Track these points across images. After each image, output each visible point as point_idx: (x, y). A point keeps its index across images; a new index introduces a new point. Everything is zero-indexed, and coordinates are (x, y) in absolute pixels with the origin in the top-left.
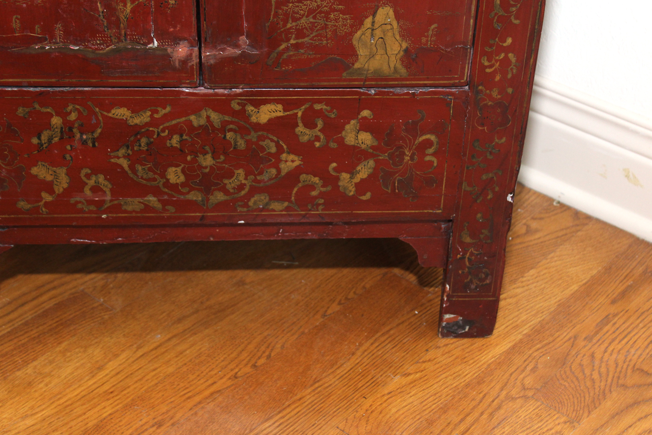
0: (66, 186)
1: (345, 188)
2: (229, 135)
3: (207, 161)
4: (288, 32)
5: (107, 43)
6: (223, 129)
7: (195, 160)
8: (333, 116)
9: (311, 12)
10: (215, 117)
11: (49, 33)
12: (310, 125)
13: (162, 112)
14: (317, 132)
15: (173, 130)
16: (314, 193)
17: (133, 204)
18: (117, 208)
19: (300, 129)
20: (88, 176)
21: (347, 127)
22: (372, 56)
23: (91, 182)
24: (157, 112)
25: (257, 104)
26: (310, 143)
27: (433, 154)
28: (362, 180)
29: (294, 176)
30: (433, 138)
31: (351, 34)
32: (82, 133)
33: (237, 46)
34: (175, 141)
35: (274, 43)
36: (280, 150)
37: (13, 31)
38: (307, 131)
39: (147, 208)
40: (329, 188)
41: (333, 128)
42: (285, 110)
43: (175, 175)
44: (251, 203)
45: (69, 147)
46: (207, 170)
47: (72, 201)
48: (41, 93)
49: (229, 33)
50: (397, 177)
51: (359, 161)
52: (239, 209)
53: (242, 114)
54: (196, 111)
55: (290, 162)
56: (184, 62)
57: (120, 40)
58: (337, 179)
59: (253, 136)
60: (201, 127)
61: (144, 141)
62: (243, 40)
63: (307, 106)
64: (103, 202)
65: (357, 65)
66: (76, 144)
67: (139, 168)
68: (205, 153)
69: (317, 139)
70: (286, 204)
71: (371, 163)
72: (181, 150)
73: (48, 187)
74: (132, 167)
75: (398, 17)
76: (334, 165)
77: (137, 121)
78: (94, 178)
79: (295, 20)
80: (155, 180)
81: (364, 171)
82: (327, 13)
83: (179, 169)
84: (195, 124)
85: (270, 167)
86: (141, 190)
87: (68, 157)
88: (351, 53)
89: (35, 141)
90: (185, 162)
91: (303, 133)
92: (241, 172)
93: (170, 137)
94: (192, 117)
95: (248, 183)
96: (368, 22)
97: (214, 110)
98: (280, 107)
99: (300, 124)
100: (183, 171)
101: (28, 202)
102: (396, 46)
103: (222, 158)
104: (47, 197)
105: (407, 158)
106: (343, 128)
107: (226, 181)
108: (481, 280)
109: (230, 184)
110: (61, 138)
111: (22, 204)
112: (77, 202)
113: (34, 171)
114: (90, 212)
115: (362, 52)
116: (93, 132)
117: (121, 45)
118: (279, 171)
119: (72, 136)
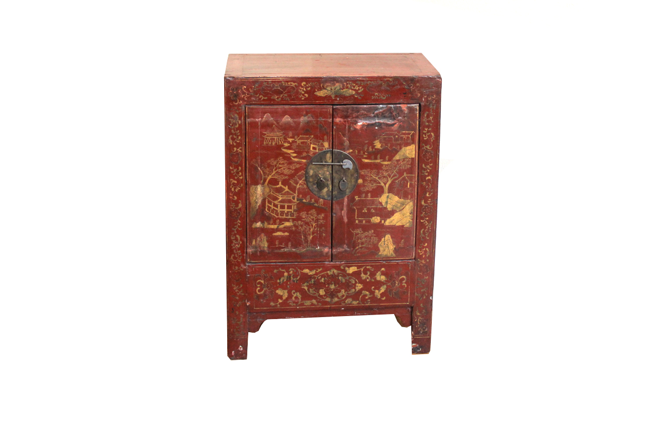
0: (286, 297)
1: (377, 296)
2: (340, 278)
3: (332, 287)
4: (359, 243)
5: (304, 248)
6: (338, 276)
7: (328, 287)
8: (373, 270)
9: (366, 237)
10: (335, 271)
11: (287, 246)
12: (366, 274)
13: (319, 270)
14: (368, 276)
15: (322, 276)
16: (367, 298)
17: (308, 303)
18: (302, 305)
19: (362, 275)
20: (294, 293)
21: (377, 274)
22: (384, 250)
23: (295, 295)
24: (317, 270)
25: (349, 267)
26: (366, 280)
27: (405, 283)
28: (382, 293)
29: (360, 291)
30: (404, 277)
31: (378, 243)
32: (293, 278)
33: (343, 248)
34: (323, 280)
35: (354, 247)
36: (356, 282)
37: (276, 245)
38: (364, 276)
39: (312, 304)
40: (372, 296)
41: (373, 275)
42: (358, 269)
43: (322, 292)
44: (346, 302)
45: (289, 283)
46: (332, 290)
47: (288, 302)
48: (282, 265)
49: (341, 244)
50: (394, 291)
51: (381, 286)
52: (342, 304)
53: (344, 270)
54: (330, 270)
55: (359, 286)
56: (327, 253)
57: (308, 247)
58: (374, 292)
59: (347, 278)
60: (331, 275)
61: (313, 280)
62: (345, 246)
63: (364, 267)
64: (297, 303)
65: (380, 253)
66: (291, 282)
67: (311, 290)
68: (332, 284)
69: (368, 278)
70: (358, 302)
71: (385, 286)
72: (324, 283)
73: (281, 297)
74: (308, 289)
75: (392, 238)
76: (373, 287)
77: (311, 273)
78: (296, 294)
79: (361, 239)
80: (315, 294)
81: (383, 289)
82: (371, 237)
83: (323, 290)
84: (329, 274)
85: (353, 288)
86: (310, 297)
87: (288, 286)
88: (378, 250)
89: (278, 281)
90: (325, 287)
91: (363, 276)
92: (343, 290)
93: (321, 279)
94: (328, 272)
95: (345, 294)
96: (383, 239)
97: (335, 269)
98: (356, 268)
99: (362, 273)
100: (325, 291)
101: (274, 303)
102: (392, 247)
103: (337, 286)
104: (280, 301)
105: (397, 284)
106: (375, 274)
107: (338, 294)
108: (424, 330)
109: (340, 295)
110: (287, 280)
111: (272, 304)
112: (290, 303)
113: (277, 291)
114: (294, 306)
115: (381, 249)
116: (297, 278)
117: (308, 249)
118: (355, 290)
119: (290, 278)
